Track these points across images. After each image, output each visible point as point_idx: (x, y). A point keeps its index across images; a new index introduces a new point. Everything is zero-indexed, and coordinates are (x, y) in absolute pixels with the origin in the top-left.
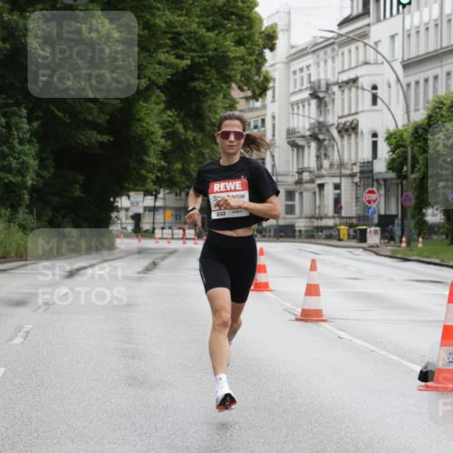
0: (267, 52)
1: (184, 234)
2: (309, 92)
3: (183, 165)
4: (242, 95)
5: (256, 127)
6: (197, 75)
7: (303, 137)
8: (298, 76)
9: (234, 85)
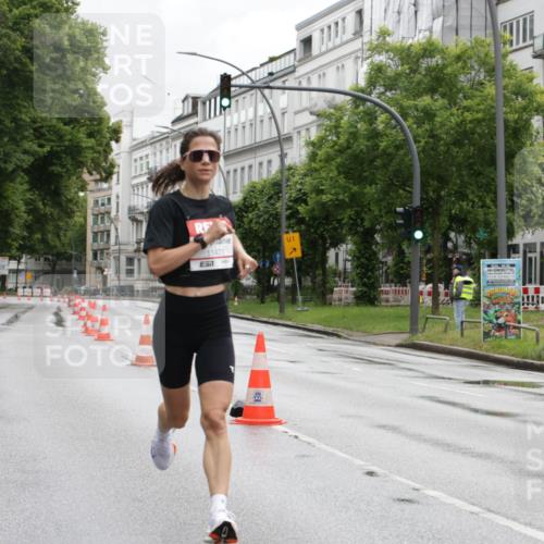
0: (113, 143)
1: (42, 292)
2: (147, 176)
3: (42, 235)
4: (92, 178)
5: (103, 205)
6: (55, 161)
7: (142, 213)
8: (139, 162)
9: (85, 170)
